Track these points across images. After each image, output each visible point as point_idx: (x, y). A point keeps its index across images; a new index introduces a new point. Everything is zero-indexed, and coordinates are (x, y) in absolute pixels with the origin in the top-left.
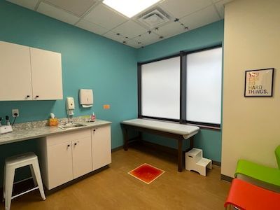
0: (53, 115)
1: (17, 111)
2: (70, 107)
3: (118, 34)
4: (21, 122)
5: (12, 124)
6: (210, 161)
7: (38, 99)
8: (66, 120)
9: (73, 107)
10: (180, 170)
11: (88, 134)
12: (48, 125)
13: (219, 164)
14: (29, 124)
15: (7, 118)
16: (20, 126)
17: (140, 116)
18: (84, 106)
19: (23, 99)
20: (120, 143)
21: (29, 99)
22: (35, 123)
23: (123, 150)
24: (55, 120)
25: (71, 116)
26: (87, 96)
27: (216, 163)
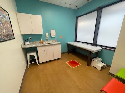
0: (41, 40)
1: (30, 38)
2: (47, 37)
3: (66, 3)
4: (32, 41)
5: (29, 42)
6: (105, 64)
7: (35, 34)
8: (45, 41)
9: (48, 37)
10: (88, 65)
11: (52, 47)
12: (40, 43)
13: (110, 67)
14: (34, 42)
15: (28, 40)
16: (32, 42)
17: (76, 41)
18: (52, 36)
19: (30, 34)
20: (67, 51)
21: (32, 34)
22: (36, 42)
23: (67, 53)
24: (42, 41)
25: (48, 40)
26: (53, 33)
27: (108, 66)
